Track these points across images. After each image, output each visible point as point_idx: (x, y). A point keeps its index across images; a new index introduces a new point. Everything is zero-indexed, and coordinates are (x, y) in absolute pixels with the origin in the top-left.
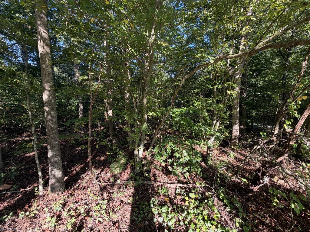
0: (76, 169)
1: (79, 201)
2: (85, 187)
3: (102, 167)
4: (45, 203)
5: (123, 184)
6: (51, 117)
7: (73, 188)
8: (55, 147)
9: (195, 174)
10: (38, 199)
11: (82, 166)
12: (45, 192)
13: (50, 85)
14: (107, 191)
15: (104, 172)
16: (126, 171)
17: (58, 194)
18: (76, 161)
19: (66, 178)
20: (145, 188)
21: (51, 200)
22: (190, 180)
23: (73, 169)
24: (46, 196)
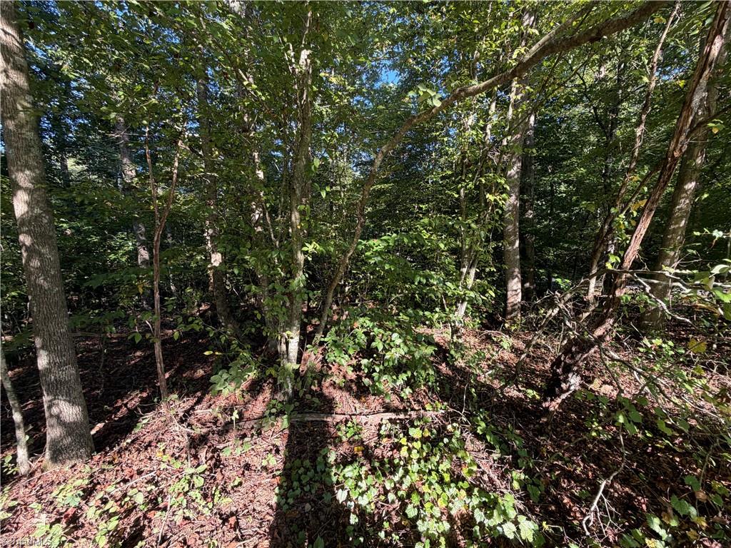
0: (127, 403)
1: (131, 477)
2: (150, 442)
3: (199, 394)
4: (34, 492)
5: (252, 428)
6: (41, 261)
7: (116, 449)
8: (58, 343)
9: (425, 391)
10: (14, 484)
11: (145, 395)
12: (34, 465)
13: (33, 178)
14: (210, 447)
15: (204, 404)
16: (261, 398)
17: (73, 467)
18: (127, 386)
19: (100, 425)
20: (307, 431)
21: (52, 483)
22: (413, 403)
23: (119, 404)
24: (37, 475)
